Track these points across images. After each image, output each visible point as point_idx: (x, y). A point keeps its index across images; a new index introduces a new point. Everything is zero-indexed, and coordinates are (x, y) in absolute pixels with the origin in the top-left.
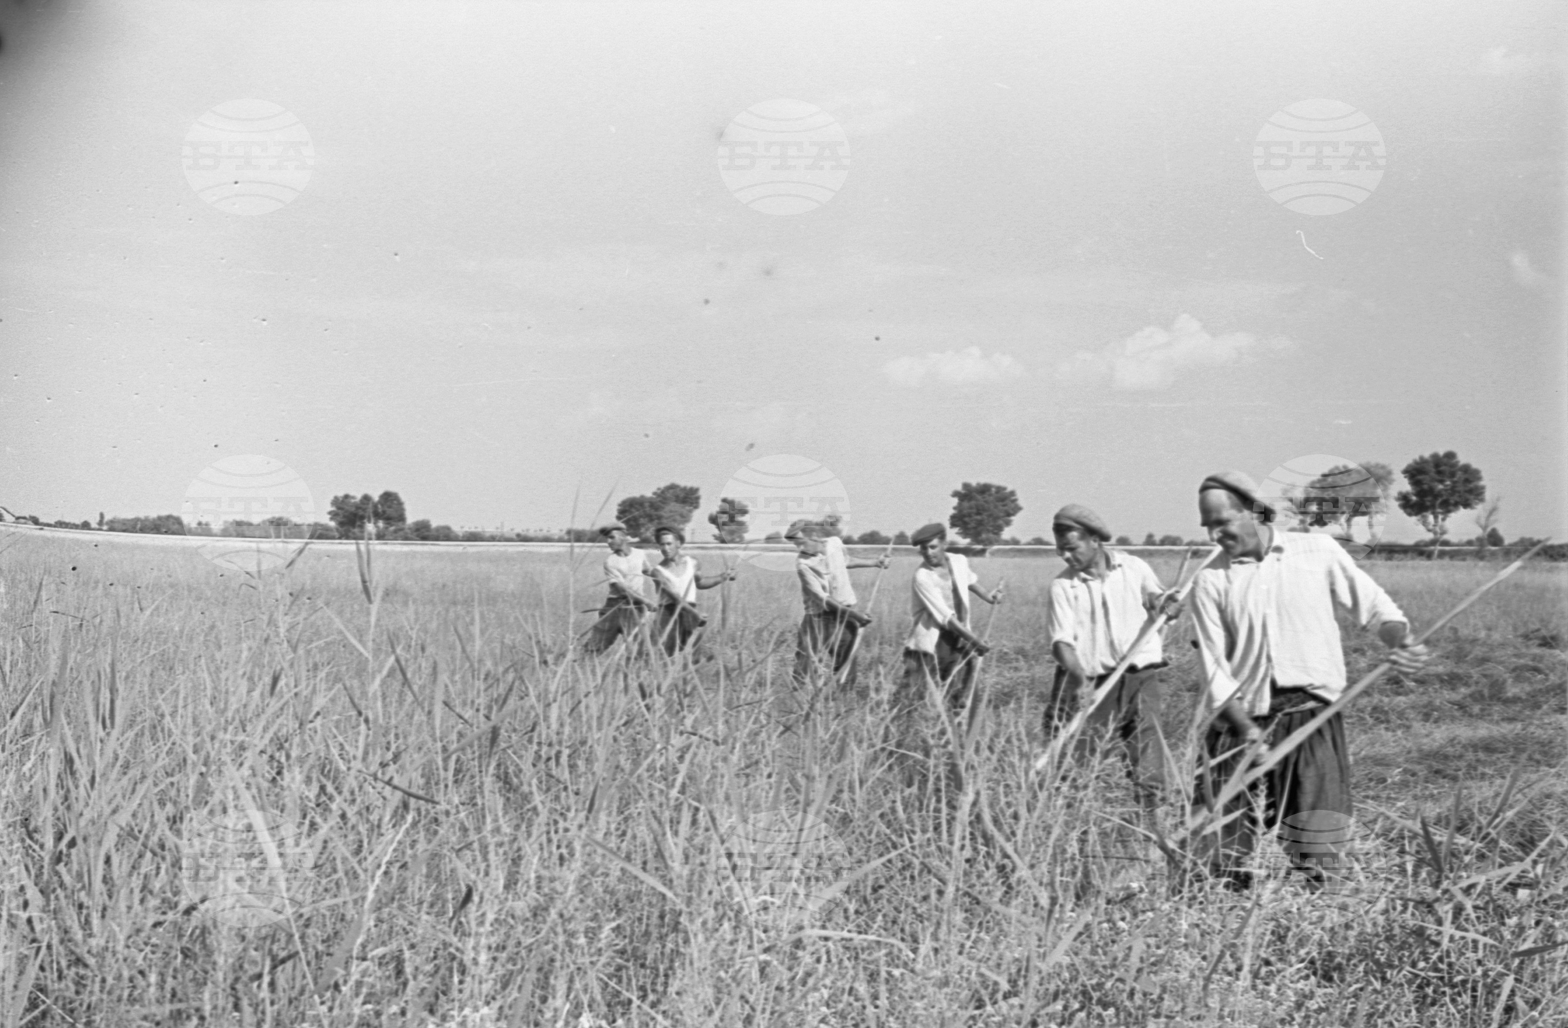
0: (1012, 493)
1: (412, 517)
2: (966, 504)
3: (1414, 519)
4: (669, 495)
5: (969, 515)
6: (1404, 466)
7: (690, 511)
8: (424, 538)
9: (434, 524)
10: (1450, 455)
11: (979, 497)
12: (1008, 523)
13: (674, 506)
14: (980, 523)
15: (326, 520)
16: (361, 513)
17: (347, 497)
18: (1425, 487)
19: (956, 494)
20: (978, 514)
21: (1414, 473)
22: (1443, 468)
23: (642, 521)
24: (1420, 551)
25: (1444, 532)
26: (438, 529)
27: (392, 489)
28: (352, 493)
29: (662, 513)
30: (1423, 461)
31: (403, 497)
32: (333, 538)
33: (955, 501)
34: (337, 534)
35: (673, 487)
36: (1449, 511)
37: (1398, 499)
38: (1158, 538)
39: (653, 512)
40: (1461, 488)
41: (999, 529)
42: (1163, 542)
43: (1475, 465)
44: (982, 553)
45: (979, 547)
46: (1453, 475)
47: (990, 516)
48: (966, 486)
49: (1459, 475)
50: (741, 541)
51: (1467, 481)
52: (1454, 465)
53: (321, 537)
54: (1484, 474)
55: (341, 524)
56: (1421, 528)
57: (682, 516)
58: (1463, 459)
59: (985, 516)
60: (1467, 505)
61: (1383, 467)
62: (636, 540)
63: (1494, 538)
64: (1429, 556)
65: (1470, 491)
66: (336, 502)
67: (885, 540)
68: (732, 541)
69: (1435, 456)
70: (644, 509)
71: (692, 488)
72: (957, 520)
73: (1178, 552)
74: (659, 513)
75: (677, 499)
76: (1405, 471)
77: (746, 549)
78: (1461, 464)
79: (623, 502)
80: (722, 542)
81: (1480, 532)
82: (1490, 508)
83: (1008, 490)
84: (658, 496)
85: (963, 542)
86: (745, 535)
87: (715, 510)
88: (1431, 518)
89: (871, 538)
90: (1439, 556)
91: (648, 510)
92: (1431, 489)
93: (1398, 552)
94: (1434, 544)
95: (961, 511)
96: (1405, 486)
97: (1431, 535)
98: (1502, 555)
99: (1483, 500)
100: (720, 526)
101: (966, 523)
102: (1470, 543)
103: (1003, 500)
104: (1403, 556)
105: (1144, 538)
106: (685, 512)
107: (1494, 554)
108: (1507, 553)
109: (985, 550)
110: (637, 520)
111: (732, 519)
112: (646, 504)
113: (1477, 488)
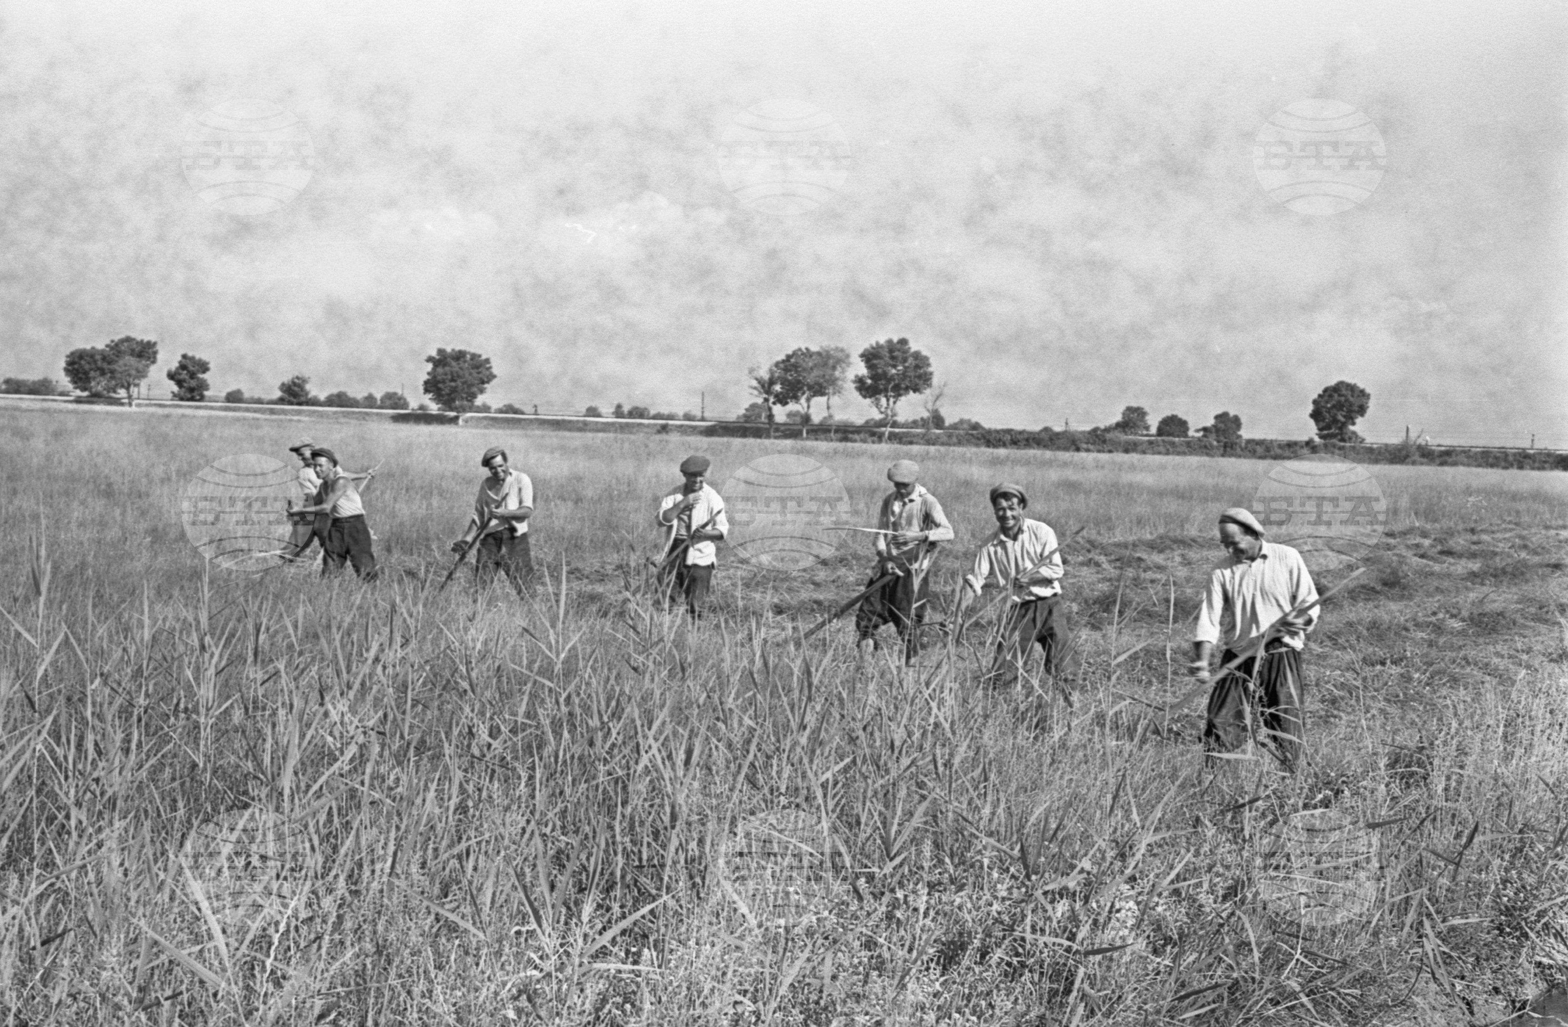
0: (487, 361)
2: (440, 370)
3: (868, 401)
4: (124, 347)
5: (444, 382)
6: (861, 351)
7: (147, 366)
10: (903, 342)
11: (454, 363)
12: (482, 391)
13: (130, 360)
14: (454, 390)
18: (880, 371)
19: (430, 359)
20: (453, 380)
21: (870, 357)
22: (895, 354)
23: (92, 374)
24: (871, 432)
25: (894, 415)
29: (115, 367)
30: (879, 346)
33: (430, 367)
35: (128, 339)
36: (900, 395)
37: (854, 382)
38: (626, 409)
39: (105, 366)
40: (911, 373)
41: (474, 396)
42: (631, 414)
43: (924, 352)
44: (454, 420)
45: (453, 414)
46: (905, 360)
47: (464, 383)
48: (441, 351)
49: (910, 361)
50: (202, 398)
51: (917, 367)
52: (906, 352)
54: (931, 361)
56: (875, 409)
57: (138, 371)
58: (914, 347)
59: (459, 383)
60: (916, 390)
61: (842, 350)
62: (86, 394)
63: (937, 420)
64: (880, 438)
65: (920, 377)
67: (354, 403)
68: (192, 399)
69: (890, 342)
70: (95, 362)
71: (149, 343)
72: (431, 386)
73: (648, 426)
74: (112, 367)
75: (133, 353)
76: (862, 356)
77: (206, 408)
78: (913, 350)
79: (72, 354)
80: (182, 399)
81: (926, 415)
82: (937, 392)
83: (484, 357)
84: (112, 348)
85: (434, 408)
86: (206, 393)
87: (174, 365)
88: (883, 401)
89: (339, 400)
90: (890, 438)
91: (99, 363)
92: (885, 374)
93: (853, 432)
94: (885, 426)
95: (434, 377)
96: (860, 369)
97: (882, 416)
98: (945, 439)
99: (930, 386)
100: (179, 383)
101: (439, 389)
102: (915, 424)
103: (478, 367)
104: (856, 437)
105: (613, 410)
106: (141, 366)
107: (938, 437)
108: (950, 436)
109: (457, 418)
110: (86, 373)
111: (192, 376)
112: (98, 357)
113: (926, 374)
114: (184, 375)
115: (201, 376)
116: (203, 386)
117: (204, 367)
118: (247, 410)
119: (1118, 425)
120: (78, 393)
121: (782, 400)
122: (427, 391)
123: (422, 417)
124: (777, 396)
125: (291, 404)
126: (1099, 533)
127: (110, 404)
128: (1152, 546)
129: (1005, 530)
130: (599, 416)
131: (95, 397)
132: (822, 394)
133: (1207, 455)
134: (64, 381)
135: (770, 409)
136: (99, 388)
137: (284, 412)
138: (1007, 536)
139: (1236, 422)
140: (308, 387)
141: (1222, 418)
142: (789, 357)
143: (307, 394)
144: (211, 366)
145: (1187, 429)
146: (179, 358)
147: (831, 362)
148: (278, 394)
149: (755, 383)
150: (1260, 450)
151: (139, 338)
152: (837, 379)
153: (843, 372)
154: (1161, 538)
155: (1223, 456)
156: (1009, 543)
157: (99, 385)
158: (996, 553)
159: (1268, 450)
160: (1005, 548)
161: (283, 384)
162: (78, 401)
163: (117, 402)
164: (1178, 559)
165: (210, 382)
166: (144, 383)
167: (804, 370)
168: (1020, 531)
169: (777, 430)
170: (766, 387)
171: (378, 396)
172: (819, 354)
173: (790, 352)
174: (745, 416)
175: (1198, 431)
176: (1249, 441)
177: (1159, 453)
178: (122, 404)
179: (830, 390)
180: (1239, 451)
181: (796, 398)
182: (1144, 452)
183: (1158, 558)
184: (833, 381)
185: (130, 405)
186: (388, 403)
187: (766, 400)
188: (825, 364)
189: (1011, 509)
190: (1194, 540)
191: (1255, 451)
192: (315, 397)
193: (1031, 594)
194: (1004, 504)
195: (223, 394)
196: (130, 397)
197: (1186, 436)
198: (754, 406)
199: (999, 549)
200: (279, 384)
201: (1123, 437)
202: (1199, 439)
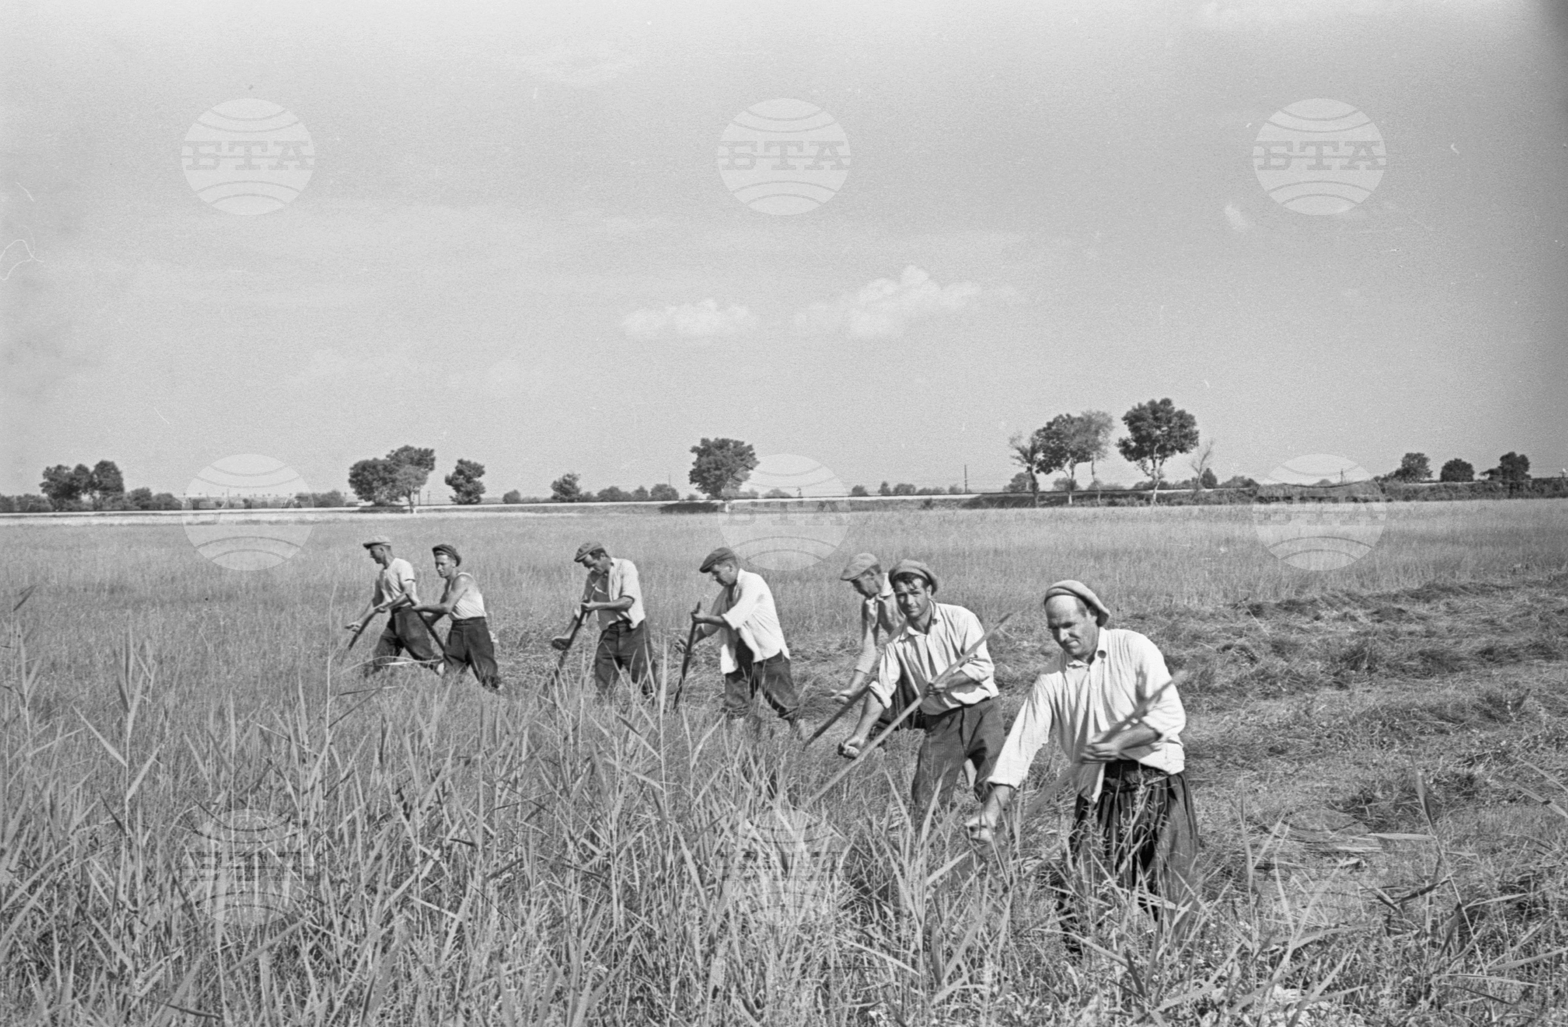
0: (750, 448)
1: (130, 486)
2: (704, 459)
3: (1134, 464)
4: (403, 456)
5: (708, 471)
6: (1123, 414)
7: (426, 473)
8: (145, 507)
9: (154, 492)
10: (1166, 402)
11: (718, 452)
13: (409, 469)
14: (719, 478)
15: (38, 492)
16: (75, 484)
17: (59, 467)
18: (1144, 433)
19: (694, 450)
20: (717, 469)
21: (1133, 420)
22: (1159, 415)
23: (375, 484)
24: (1139, 495)
25: (1161, 476)
26: (159, 497)
27: (108, 459)
28: (64, 463)
29: (396, 476)
30: (1141, 408)
31: (120, 466)
32: (47, 510)
33: (694, 457)
34: (50, 506)
35: (407, 449)
36: (1166, 456)
37: (1118, 445)
38: (891, 487)
39: (387, 475)
40: (1176, 433)
42: (897, 492)
43: (1188, 412)
44: (720, 508)
45: (719, 502)
46: (1169, 421)
47: (729, 470)
48: (704, 441)
49: (1175, 420)
50: (479, 501)
51: (1182, 426)
52: (1169, 412)
53: (32, 510)
54: (1197, 419)
55: (55, 496)
56: (1140, 472)
57: (417, 478)
58: (1177, 406)
59: (723, 471)
60: (1182, 450)
61: (1104, 415)
62: (370, 503)
63: (1208, 480)
64: (1148, 500)
65: (1185, 436)
66: (48, 473)
67: (627, 497)
68: (470, 502)
69: (1152, 403)
70: (377, 472)
71: (426, 450)
72: (697, 476)
73: (912, 502)
74: (393, 476)
75: (412, 462)
76: (1125, 419)
77: (483, 510)
78: (1176, 410)
79: (356, 466)
80: (460, 503)
81: (1195, 475)
82: (1204, 451)
83: (746, 444)
84: (392, 458)
85: (703, 497)
86: (482, 496)
87: (451, 471)
88: (1149, 463)
89: (611, 495)
90: (1158, 500)
91: (381, 474)
92: (1149, 435)
93: (1120, 497)
94: (1152, 488)
95: (699, 466)
96: (1125, 432)
97: (1150, 479)
98: (1214, 498)
99: (1197, 444)
100: (457, 488)
101: (705, 478)
102: (1186, 484)
103: (741, 455)
104: (1123, 500)
105: (879, 488)
106: (420, 474)
107: (1208, 496)
108: (1221, 494)
109: (723, 505)
110: (369, 484)
111: (469, 480)
112: (380, 468)
113: (1191, 433)
114: (461, 479)
115: (477, 479)
116: (479, 489)
117: (479, 471)
118: (522, 510)
119: (1398, 473)
120: (364, 503)
121: (1045, 468)
122: (693, 481)
123: (691, 507)
124: (1040, 464)
125: (563, 501)
126: (1362, 585)
127: (392, 511)
128: (1416, 596)
129: (912, 621)
130: (866, 495)
131: (379, 506)
132: (1087, 460)
133: (1493, 498)
134: (349, 493)
135: (1033, 478)
136: (383, 497)
137: (557, 510)
138: (916, 628)
139: (1523, 462)
140: (578, 484)
141: (1508, 459)
142: (1050, 425)
143: (578, 491)
144: (485, 469)
145: (1473, 473)
146: (456, 464)
147: (1093, 427)
148: (551, 493)
149: (1017, 453)
150: (1548, 489)
151: (417, 447)
152: (1100, 444)
153: (1106, 437)
154: (1428, 587)
155: (1509, 497)
156: (920, 637)
157: (382, 494)
158: (905, 650)
159: (1556, 488)
160: (915, 645)
161: (555, 483)
162: (363, 511)
163: (400, 510)
164: (1442, 608)
165: (485, 485)
166: (424, 489)
167: (1067, 436)
168: (932, 621)
169: (1042, 498)
170: (1028, 456)
171: (649, 488)
172: (1080, 419)
173: (1051, 420)
174: (1011, 486)
175: (1484, 474)
176: (1536, 481)
177: (1442, 499)
178: (404, 511)
179: (1094, 455)
180: (1526, 491)
181: (1059, 465)
182: (1426, 500)
183: (1422, 609)
184: (1097, 446)
185: (412, 511)
186: (659, 495)
187: (1030, 469)
188: (1087, 430)
189: (914, 592)
190: (1463, 588)
191: (1543, 491)
192: (588, 494)
193: (953, 700)
194: (904, 588)
195: (501, 496)
196: (411, 504)
197: (1472, 480)
198: (1019, 477)
199: (908, 645)
200: (552, 482)
201: (1403, 485)
202: (1484, 482)
